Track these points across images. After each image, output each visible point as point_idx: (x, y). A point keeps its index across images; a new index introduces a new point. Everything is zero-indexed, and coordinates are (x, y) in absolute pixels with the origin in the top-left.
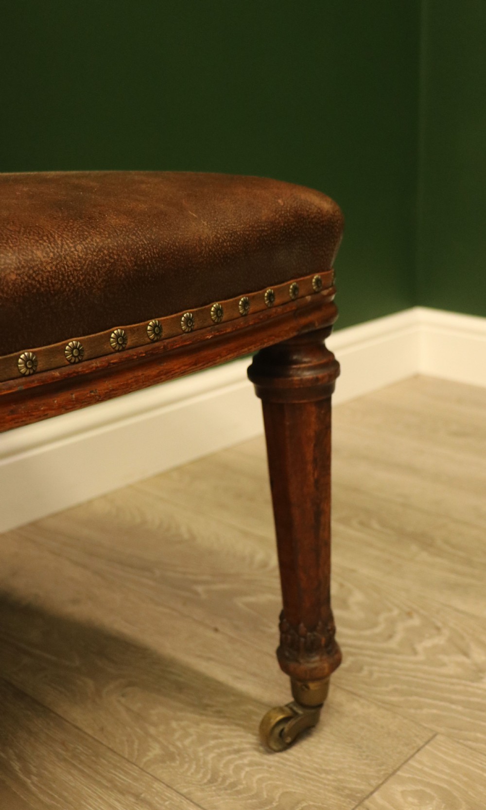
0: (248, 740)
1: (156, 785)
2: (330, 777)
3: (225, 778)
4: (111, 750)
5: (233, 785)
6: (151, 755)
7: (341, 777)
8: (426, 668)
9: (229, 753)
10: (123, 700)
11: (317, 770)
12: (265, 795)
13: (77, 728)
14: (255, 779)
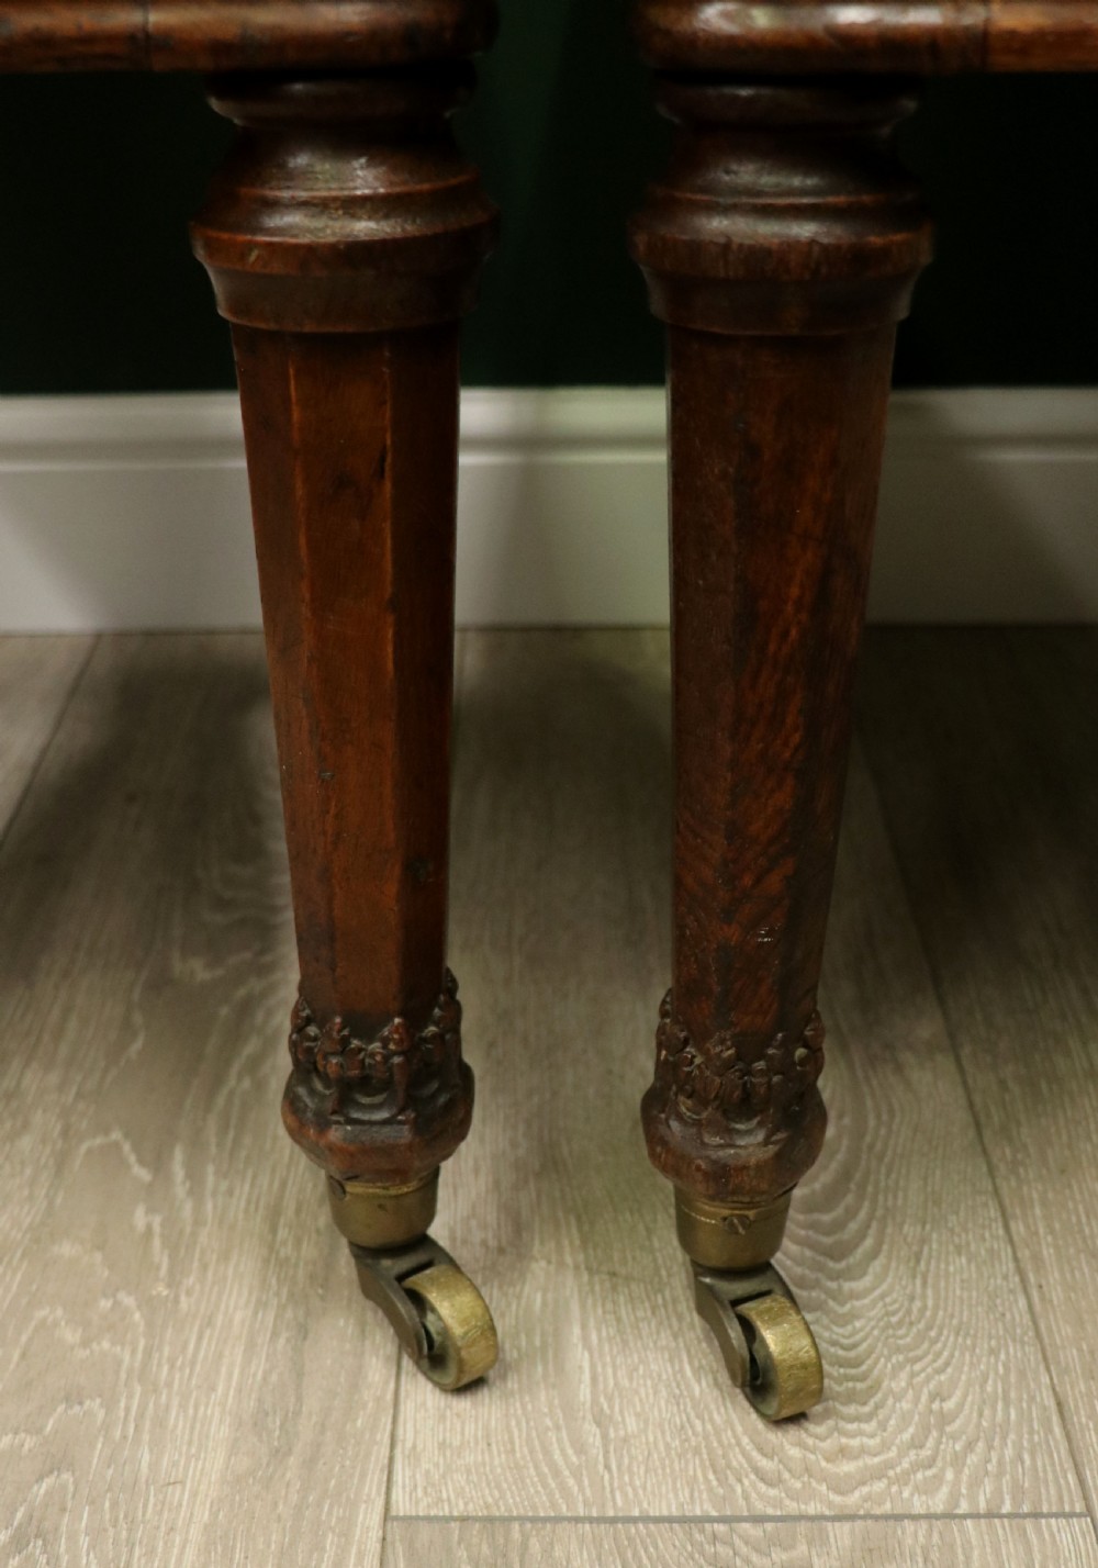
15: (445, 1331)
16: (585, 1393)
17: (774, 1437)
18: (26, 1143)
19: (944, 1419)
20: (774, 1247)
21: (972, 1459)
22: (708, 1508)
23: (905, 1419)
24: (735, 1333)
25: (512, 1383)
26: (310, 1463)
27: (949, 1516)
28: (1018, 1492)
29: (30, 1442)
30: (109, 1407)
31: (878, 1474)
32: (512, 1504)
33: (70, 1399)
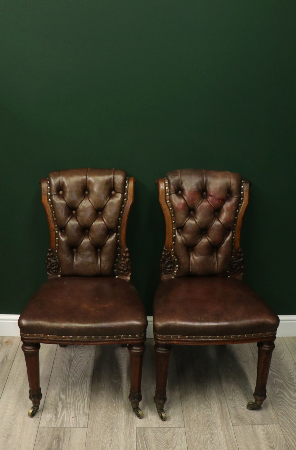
0: (246, 405)
1: (225, 403)
2: (253, 419)
3: (236, 408)
4: (224, 393)
5: (237, 410)
6: (229, 398)
7: (254, 419)
8: (294, 413)
9: (241, 405)
10: (234, 386)
11: (252, 416)
12: (240, 414)
13: (222, 387)
14: (241, 411)
15: (140, 414)
16: (150, 419)
17: (163, 422)
18: (104, 398)
19: (175, 421)
20: (163, 408)
21: (177, 424)
22: (158, 427)
23: (173, 420)
24: (160, 414)
25: (144, 418)
26: (130, 424)
27: (175, 427)
28: (180, 426)
29: (110, 422)
30: (115, 419)
31: (170, 424)
32: (145, 426)
33: (113, 419)
